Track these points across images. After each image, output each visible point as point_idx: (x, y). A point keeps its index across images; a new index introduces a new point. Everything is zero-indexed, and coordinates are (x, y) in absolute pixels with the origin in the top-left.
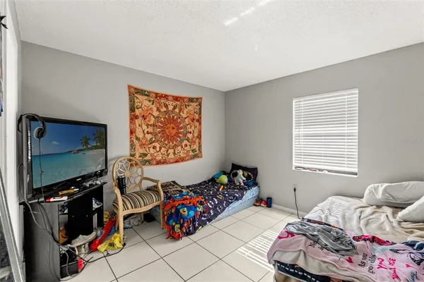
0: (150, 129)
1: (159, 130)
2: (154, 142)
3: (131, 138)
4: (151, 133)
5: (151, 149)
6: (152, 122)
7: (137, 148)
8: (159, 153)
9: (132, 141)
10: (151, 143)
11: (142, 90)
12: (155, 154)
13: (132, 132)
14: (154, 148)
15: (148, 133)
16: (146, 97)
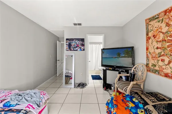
0: (159, 45)
1: (168, 44)
2: (163, 55)
3: (147, 53)
4: (160, 48)
5: (160, 61)
6: (161, 39)
7: (150, 59)
8: (167, 66)
9: (147, 55)
10: (159, 57)
11: (153, 17)
12: (164, 67)
13: (147, 49)
14: (163, 60)
15: (157, 48)
16: (156, 20)
